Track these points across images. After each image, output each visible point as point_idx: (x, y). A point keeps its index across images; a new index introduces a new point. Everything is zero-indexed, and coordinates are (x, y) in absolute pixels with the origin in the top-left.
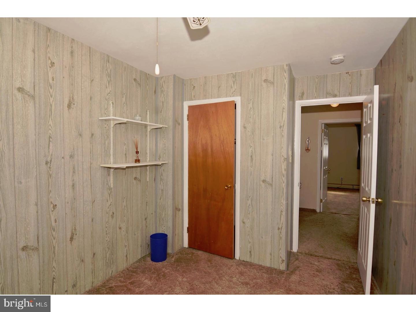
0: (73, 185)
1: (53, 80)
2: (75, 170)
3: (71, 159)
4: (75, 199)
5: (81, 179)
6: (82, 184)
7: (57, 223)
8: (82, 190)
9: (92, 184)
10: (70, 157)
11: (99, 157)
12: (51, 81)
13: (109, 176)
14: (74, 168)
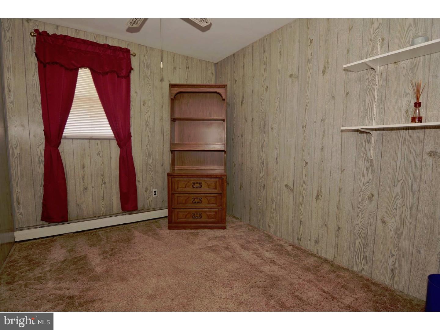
0: (322, 148)
1: (311, 55)
2: (325, 133)
3: (322, 123)
4: (322, 161)
5: (330, 143)
6: (331, 148)
7: (306, 178)
8: (330, 154)
9: (342, 150)
10: (321, 121)
11: (354, 118)
12: (310, 57)
13: (368, 143)
14: (324, 132)
